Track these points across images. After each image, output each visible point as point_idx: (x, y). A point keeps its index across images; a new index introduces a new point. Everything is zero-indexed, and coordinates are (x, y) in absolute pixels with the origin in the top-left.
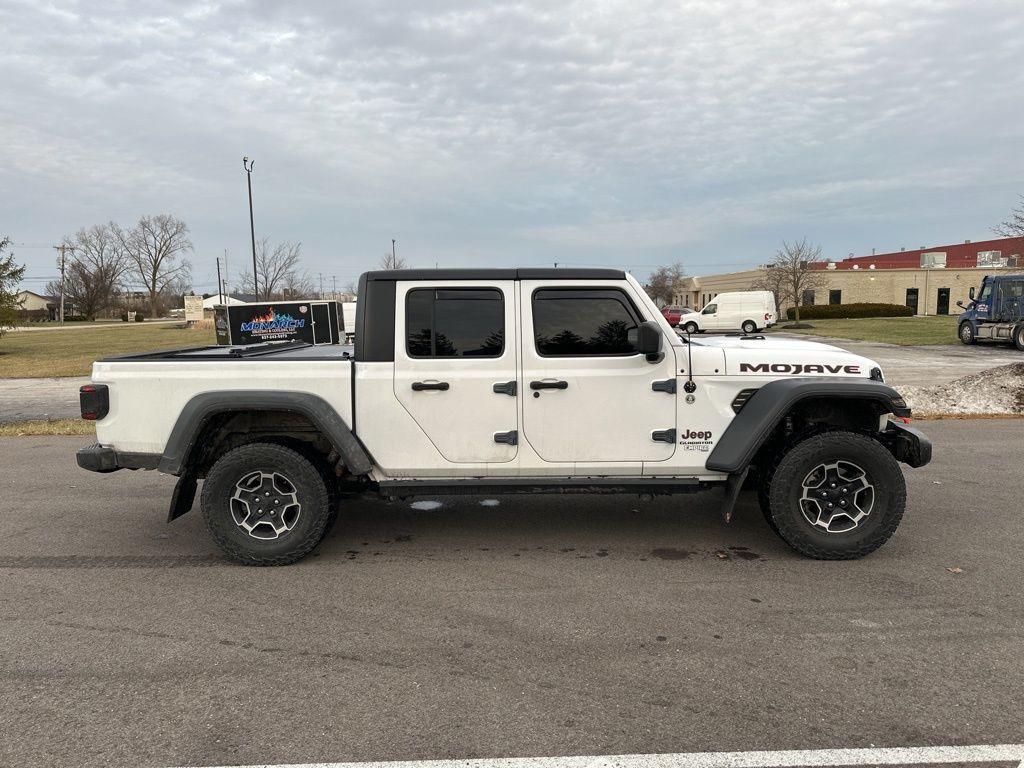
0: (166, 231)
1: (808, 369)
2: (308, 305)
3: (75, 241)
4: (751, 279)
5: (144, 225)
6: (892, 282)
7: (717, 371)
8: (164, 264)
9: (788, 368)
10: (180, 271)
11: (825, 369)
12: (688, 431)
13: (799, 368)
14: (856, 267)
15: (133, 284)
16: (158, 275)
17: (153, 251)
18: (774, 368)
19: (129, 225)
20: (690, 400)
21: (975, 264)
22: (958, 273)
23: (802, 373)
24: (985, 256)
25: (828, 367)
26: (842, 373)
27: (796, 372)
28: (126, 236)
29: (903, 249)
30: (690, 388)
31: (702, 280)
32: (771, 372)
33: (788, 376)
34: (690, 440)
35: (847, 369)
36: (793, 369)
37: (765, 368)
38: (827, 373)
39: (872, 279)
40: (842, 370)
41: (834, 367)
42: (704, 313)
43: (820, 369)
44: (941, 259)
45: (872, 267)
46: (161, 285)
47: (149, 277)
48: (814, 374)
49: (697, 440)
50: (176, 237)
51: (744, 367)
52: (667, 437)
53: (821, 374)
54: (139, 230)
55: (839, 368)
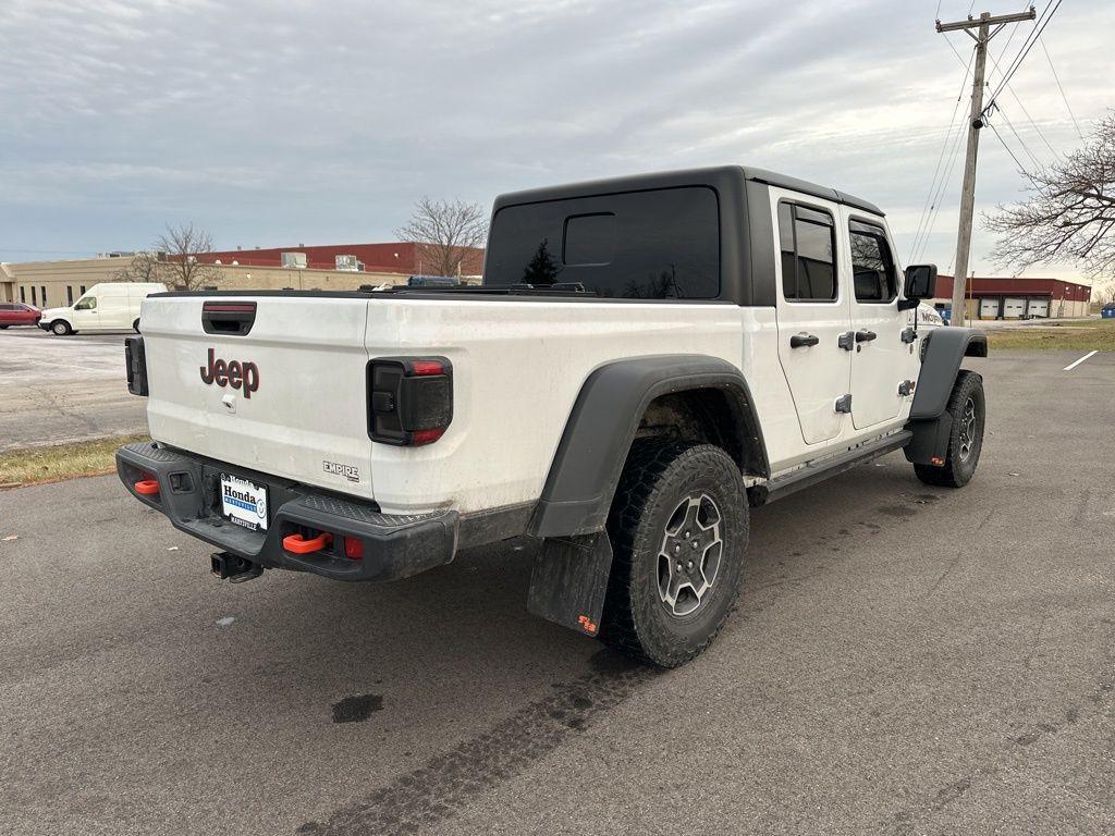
4: (113, 269)
6: (268, 279)
14: (218, 262)
21: (334, 267)
22: (327, 275)
24: (342, 260)
29: (239, 248)
31: (12, 268)
39: (249, 276)
42: (78, 308)
44: (301, 260)
45: (235, 263)
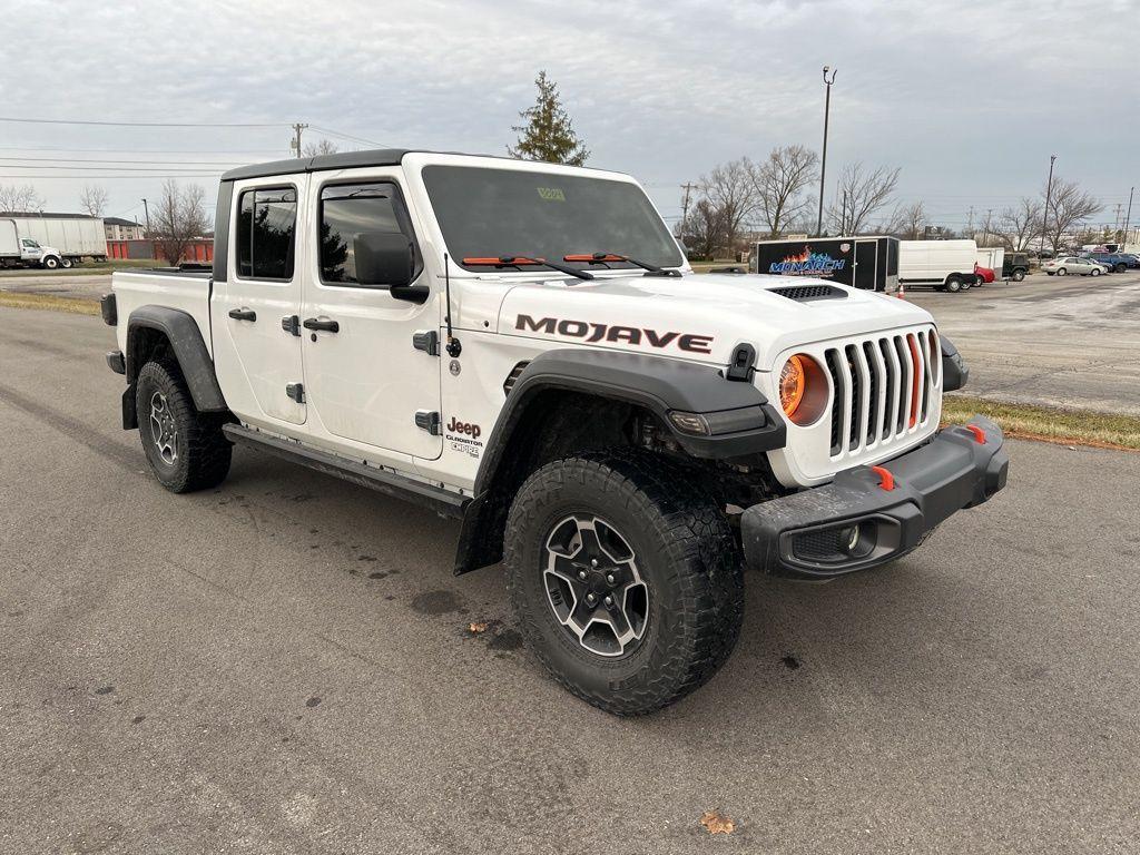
0: (796, 163)
1: (614, 334)
2: (851, 242)
3: (709, 178)
5: (775, 158)
7: (487, 325)
8: (790, 200)
9: (583, 329)
10: (804, 208)
11: (644, 338)
12: (454, 419)
13: (600, 330)
15: (757, 223)
16: (781, 213)
17: (780, 186)
18: (563, 328)
19: (760, 160)
20: (455, 369)
23: (603, 342)
25: (651, 335)
26: (672, 350)
27: (595, 338)
28: (758, 171)
30: (455, 349)
32: (557, 335)
33: (581, 343)
34: (456, 434)
35: (686, 342)
36: (591, 331)
37: (550, 324)
38: (645, 346)
40: (676, 341)
41: (660, 335)
43: (635, 337)
46: (783, 223)
47: (772, 215)
48: (623, 345)
49: (464, 436)
50: (804, 170)
51: (522, 321)
52: (430, 422)
53: (634, 347)
54: (770, 164)
55: (670, 337)
